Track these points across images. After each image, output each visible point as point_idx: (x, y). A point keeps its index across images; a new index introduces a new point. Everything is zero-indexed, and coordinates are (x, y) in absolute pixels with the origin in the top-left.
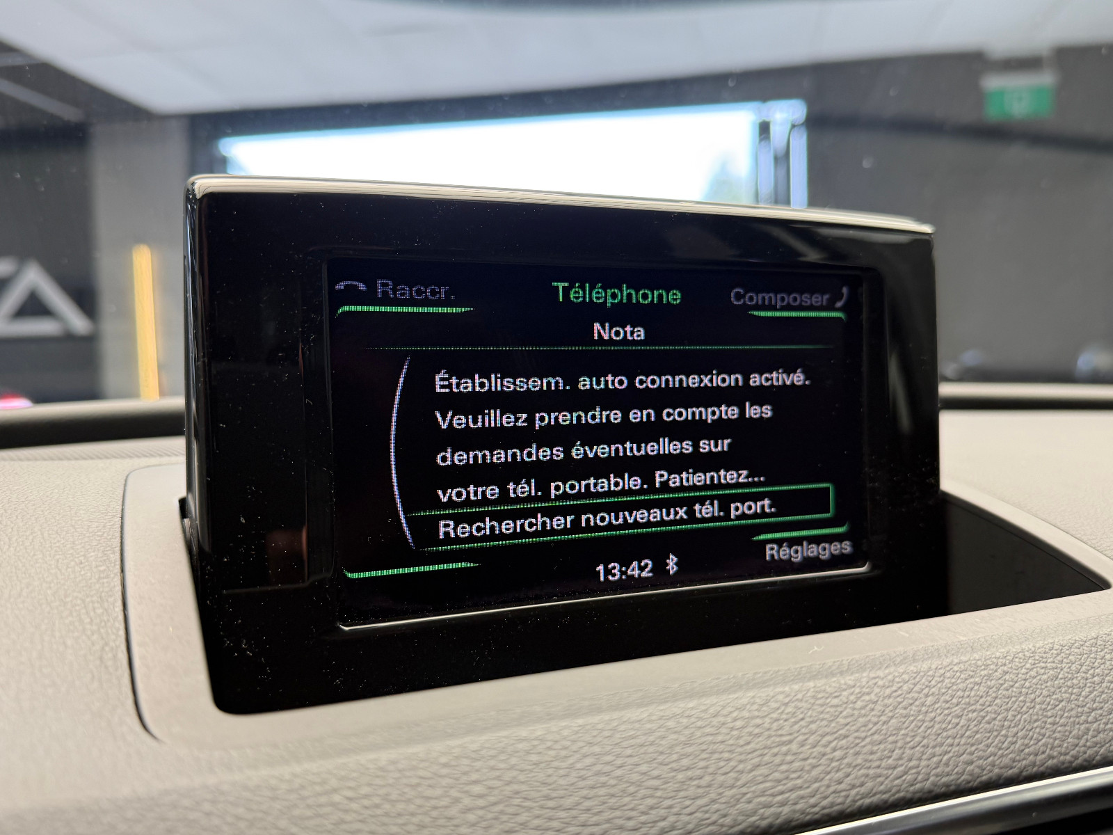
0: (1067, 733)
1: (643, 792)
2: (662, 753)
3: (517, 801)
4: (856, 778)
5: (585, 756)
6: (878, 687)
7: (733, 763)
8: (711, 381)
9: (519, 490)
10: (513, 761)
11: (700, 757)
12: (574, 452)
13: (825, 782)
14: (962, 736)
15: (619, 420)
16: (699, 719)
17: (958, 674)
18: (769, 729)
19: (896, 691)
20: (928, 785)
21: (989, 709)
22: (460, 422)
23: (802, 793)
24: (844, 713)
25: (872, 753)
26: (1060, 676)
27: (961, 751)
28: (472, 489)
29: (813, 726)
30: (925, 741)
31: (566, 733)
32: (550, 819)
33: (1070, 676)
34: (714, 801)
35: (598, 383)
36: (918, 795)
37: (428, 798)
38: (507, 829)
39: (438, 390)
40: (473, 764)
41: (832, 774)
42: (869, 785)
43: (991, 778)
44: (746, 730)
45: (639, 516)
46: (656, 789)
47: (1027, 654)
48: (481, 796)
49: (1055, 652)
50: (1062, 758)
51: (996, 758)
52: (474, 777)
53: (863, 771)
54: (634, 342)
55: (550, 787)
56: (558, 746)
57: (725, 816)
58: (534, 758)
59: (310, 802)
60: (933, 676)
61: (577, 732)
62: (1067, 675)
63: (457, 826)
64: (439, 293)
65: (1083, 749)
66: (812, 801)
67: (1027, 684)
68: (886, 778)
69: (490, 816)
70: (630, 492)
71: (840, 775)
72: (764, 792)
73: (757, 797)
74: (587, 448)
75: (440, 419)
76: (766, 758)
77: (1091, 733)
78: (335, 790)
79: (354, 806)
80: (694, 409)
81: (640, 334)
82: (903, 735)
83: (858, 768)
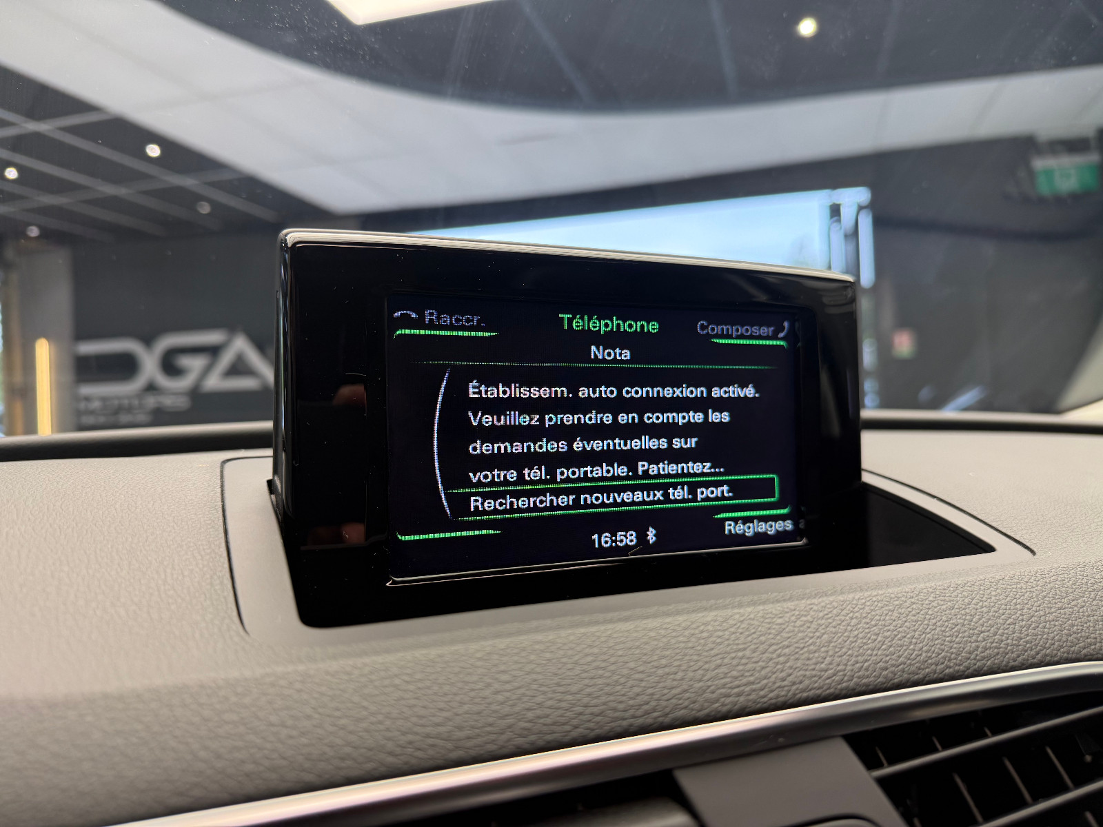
0: (961, 649)
1: (631, 683)
2: (645, 654)
3: (535, 687)
4: (796, 677)
5: (587, 655)
6: (814, 611)
7: (700, 664)
8: (682, 392)
9: (532, 474)
10: (532, 657)
11: (674, 658)
12: (575, 445)
13: (772, 679)
14: (879, 649)
15: (610, 422)
16: (674, 630)
17: (876, 603)
18: (728, 640)
19: (827, 614)
20: (852, 684)
21: (901, 629)
22: (488, 420)
23: (754, 687)
24: (787, 630)
25: (809, 659)
26: (956, 607)
27: (878, 660)
28: (496, 472)
29: (763, 638)
30: (850, 652)
31: (572, 638)
32: (560, 701)
33: (963, 607)
34: (685, 691)
35: (594, 392)
36: (844, 692)
37: (466, 683)
38: (527, 707)
39: (471, 395)
40: (502, 659)
41: (778, 673)
42: (807, 682)
43: (902, 681)
44: (711, 639)
45: (625, 497)
46: (642, 680)
47: (931, 590)
48: (508, 682)
49: (952, 589)
50: (957, 668)
51: (906, 666)
52: (502, 668)
53: (801, 672)
54: (622, 361)
55: (560, 677)
56: (566, 647)
57: (694, 702)
58: (548, 655)
59: (377, 683)
60: (857, 605)
61: (580, 638)
62: (961, 606)
63: (489, 704)
64: (473, 320)
65: (973, 661)
66: (762, 693)
67: (930, 612)
68: (820, 678)
69: (515, 697)
70: (619, 478)
71: (784, 674)
72: (725, 685)
73: (719, 689)
74: (585, 442)
75: (472, 418)
76: (726, 661)
77: (980, 649)
78: (396, 676)
79: (411, 687)
80: (669, 414)
81: (626, 354)
82: (833, 646)
83: (797, 670)
